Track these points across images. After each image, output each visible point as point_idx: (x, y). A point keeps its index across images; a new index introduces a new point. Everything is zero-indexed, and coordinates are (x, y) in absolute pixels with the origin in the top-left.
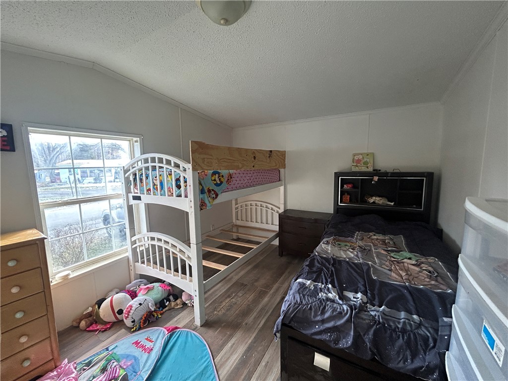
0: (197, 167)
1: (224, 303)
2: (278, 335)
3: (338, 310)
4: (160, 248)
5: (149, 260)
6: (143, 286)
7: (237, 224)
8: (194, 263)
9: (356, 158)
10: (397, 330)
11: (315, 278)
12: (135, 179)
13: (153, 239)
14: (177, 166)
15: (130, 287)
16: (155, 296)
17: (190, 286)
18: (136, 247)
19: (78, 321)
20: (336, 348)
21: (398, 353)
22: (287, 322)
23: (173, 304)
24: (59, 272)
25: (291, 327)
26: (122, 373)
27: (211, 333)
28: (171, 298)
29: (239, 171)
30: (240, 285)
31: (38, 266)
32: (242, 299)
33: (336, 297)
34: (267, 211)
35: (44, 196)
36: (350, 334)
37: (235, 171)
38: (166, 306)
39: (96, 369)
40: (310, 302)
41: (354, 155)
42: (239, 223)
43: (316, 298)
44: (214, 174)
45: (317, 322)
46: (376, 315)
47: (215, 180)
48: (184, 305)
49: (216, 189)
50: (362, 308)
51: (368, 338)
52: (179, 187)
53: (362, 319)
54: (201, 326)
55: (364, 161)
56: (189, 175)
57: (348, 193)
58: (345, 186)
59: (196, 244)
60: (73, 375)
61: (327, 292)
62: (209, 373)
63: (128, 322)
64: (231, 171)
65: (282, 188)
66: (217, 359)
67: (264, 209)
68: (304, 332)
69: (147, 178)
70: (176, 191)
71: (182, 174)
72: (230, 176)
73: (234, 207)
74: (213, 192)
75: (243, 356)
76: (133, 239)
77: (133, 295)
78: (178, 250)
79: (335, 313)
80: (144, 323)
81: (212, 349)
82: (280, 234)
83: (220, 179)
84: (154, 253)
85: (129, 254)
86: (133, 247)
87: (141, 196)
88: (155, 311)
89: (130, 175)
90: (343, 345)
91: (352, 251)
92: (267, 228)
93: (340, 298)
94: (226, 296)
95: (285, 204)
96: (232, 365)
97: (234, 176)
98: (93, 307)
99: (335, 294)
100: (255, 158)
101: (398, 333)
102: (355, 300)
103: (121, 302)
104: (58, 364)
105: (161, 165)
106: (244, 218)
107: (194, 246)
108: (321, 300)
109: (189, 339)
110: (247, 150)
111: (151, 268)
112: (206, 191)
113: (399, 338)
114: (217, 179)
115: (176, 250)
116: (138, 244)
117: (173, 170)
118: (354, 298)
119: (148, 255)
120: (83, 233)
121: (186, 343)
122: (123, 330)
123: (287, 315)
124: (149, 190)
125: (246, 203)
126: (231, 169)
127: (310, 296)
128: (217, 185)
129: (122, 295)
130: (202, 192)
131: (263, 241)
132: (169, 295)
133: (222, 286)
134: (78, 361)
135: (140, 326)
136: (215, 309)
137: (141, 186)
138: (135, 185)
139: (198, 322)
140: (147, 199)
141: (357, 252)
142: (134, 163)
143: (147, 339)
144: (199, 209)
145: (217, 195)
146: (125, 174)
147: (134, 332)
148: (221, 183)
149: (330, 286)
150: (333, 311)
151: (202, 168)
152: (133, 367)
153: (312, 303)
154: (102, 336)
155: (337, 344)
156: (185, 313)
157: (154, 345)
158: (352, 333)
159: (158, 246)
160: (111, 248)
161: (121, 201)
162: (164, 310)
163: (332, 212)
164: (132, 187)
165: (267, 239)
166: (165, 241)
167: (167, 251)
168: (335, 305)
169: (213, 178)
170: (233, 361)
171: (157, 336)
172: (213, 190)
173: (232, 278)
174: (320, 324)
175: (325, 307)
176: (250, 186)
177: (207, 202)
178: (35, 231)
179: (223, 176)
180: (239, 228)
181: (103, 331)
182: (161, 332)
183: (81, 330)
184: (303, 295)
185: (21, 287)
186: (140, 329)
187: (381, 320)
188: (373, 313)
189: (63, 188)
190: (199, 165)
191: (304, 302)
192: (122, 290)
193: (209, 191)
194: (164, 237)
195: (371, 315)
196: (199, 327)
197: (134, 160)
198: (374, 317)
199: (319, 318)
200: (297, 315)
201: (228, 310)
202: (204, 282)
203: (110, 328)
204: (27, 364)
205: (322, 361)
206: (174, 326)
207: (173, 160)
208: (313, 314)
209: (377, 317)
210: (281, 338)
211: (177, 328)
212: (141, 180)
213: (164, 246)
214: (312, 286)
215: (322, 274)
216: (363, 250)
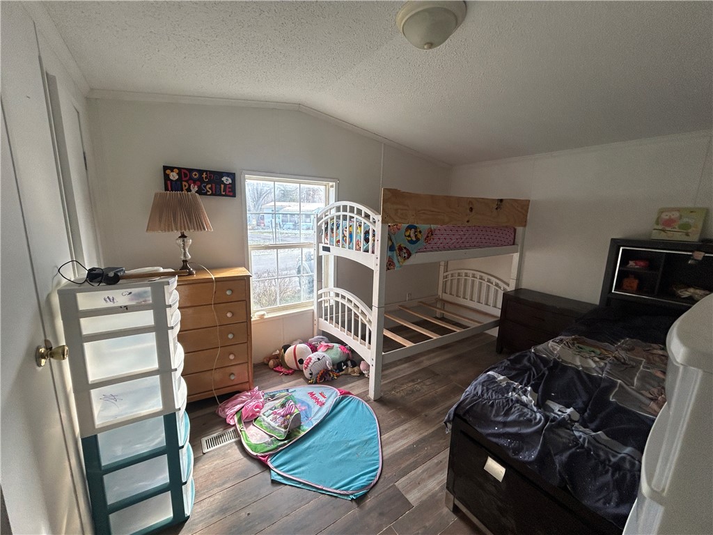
0: (388, 219)
1: (405, 387)
2: (450, 426)
3: (528, 416)
4: (343, 306)
5: (331, 318)
6: (323, 343)
7: (444, 298)
8: (373, 328)
9: (665, 216)
10: (607, 463)
11: (514, 376)
12: (326, 229)
13: (337, 295)
14: (367, 216)
15: (312, 340)
16: (333, 356)
17: (368, 353)
18: (321, 301)
19: (268, 359)
20: (515, 459)
21: (600, 489)
22: (461, 413)
23: (350, 370)
24: (258, 311)
25: (465, 421)
26: (296, 411)
27: (383, 410)
28: (349, 363)
29: (444, 226)
30: (430, 372)
31: (244, 299)
32: (427, 389)
33: (531, 402)
34: (488, 286)
35: (253, 239)
36: (536, 448)
37: (439, 226)
38: (343, 370)
39: (278, 403)
40: (494, 398)
41: (662, 211)
42: (447, 297)
43: (503, 396)
44: (410, 228)
45: (497, 423)
46: (580, 437)
47: (409, 236)
48: (361, 374)
49: (409, 246)
50: (565, 424)
51: (560, 459)
52: (367, 240)
53: (559, 436)
54: (375, 401)
55: (680, 222)
56: (378, 228)
57: (635, 274)
58: (631, 263)
59: (378, 308)
60: (261, 400)
61: (521, 394)
62: (373, 444)
63: (306, 373)
64: (433, 226)
65: (516, 256)
66: (385, 437)
67: (485, 284)
68: (479, 430)
69: (338, 228)
70: (364, 245)
71: (371, 227)
72: (431, 232)
73: (442, 274)
74: (405, 251)
75: (413, 445)
76: (320, 292)
77: (314, 349)
78: (360, 311)
79: (522, 419)
80: (320, 379)
81: (381, 425)
82: (501, 323)
83: (416, 236)
84: (337, 312)
85: (315, 308)
86: (319, 300)
87: (331, 247)
88: (331, 371)
89: (322, 223)
90: (524, 458)
91: (598, 360)
92: (485, 311)
93: (537, 405)
94: (410, 379)
95: (518, 279)
96: (400, 447)
97: (437, 232)
98: (280, 351)
99: (531, 399)
100: (471, 209)
101: (607, 467)
102: (560, 413)
103: (303, 352)
104: (252, 388)
105: (352, 215)
106: (454, 292)
107: (375, 310)
108: (508, 400)
109: (360, 407)
110: (459, 199)
111: (333, 326)
112: (396, 248)
113: (607, 472)
114: (412, 235)
115: (358, 311)
116: (323, 298)
117: (363, 221)
118: (559, 411)
119: (331, 314)
120: (278, 279)
121: (356, 410)
122: (302, 380)
123: (462, 405)
124: (338, 241)
125: (459, 271)
126: (433, 224)
127: (496, 392)
128: (411, 242)
129: (303, 346)
130: (391, 248)
131: (473, 325)
132: (347, 360)
133: (408, 367)
134: (266, 391)
135: (316, 380)
136: (394, 388)
137: (332, 237)
138: (327, 234)
139: (371, 395)
140: (336, 251)
141: (606, 364)
142: (327, 211)
143: (321, 394)
144: (385, 267)
145: (410, 255)
146: (318, 223)
147: (310, 384)
148: (418, 239)
149: (529, 389)
150: (520, 416)
151: (394, 221)
152: (306, 412)
153: (495, 400)
154: (284, 378)
155: (517, 455)
156: (360, 382)
157: (326, 401)
158: (539, 448)
159: (342, 303)
160: (299, 297)
161: (312, 251)
162: (340, 373)
163: (597, 302)
164: (323, 236)
165: (479, 325)
166: (348, 300)
167: (350, 310)
168: (526, 410)
169: (407, 234)
170: (401, 444)
171: (331, 394)
172: (405, 248)
173: (422, 362)
174: (501, 426)
175: (511, 408)
176: (461, 248)
177: (395, 261)
178: (244, 269)
179: (420, 232)
180: (446, 304)
181: (286, 375)
182: (333, 393)
183: (270, 368)
184: (487, 388)
185: (233, 315)
186: (316, 383)
187: (586, 445)
188: (577, 434)
189: (265, 232)
190: (390, 217)
191: (485, 396)
192: (305, 341)
193: (400, 249)
194: (348, 295)
195: (575, 435)
196: (372, 401)
197: (328, 207)
198: (577, 439)
199: (500, 419)
200: (474, 408)
201: (407, 394)
202: (383, 353)
203: (292, 374)
204: (232, 377)
205: (496, 469)
206: (347, 391)
207: (364, 209)
208: (494, 412)
209: (581, 440)
210: (452, 429)
211: (349, 393)
212: (332, 229)
213: (347, 304)
214: (505, 383)
215: (527, 375)
216: (619, 364)
